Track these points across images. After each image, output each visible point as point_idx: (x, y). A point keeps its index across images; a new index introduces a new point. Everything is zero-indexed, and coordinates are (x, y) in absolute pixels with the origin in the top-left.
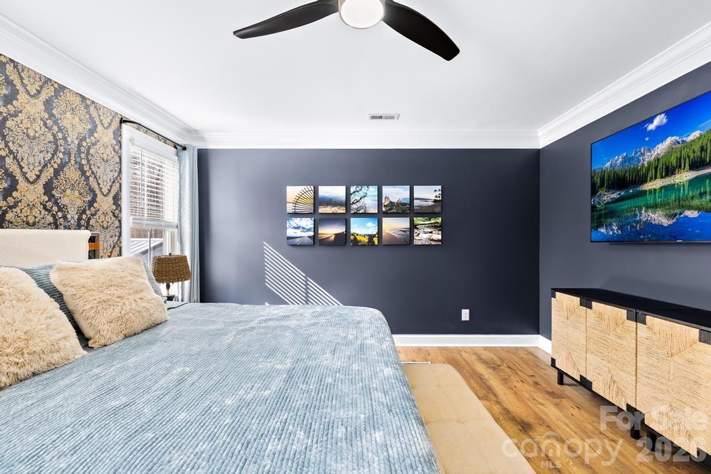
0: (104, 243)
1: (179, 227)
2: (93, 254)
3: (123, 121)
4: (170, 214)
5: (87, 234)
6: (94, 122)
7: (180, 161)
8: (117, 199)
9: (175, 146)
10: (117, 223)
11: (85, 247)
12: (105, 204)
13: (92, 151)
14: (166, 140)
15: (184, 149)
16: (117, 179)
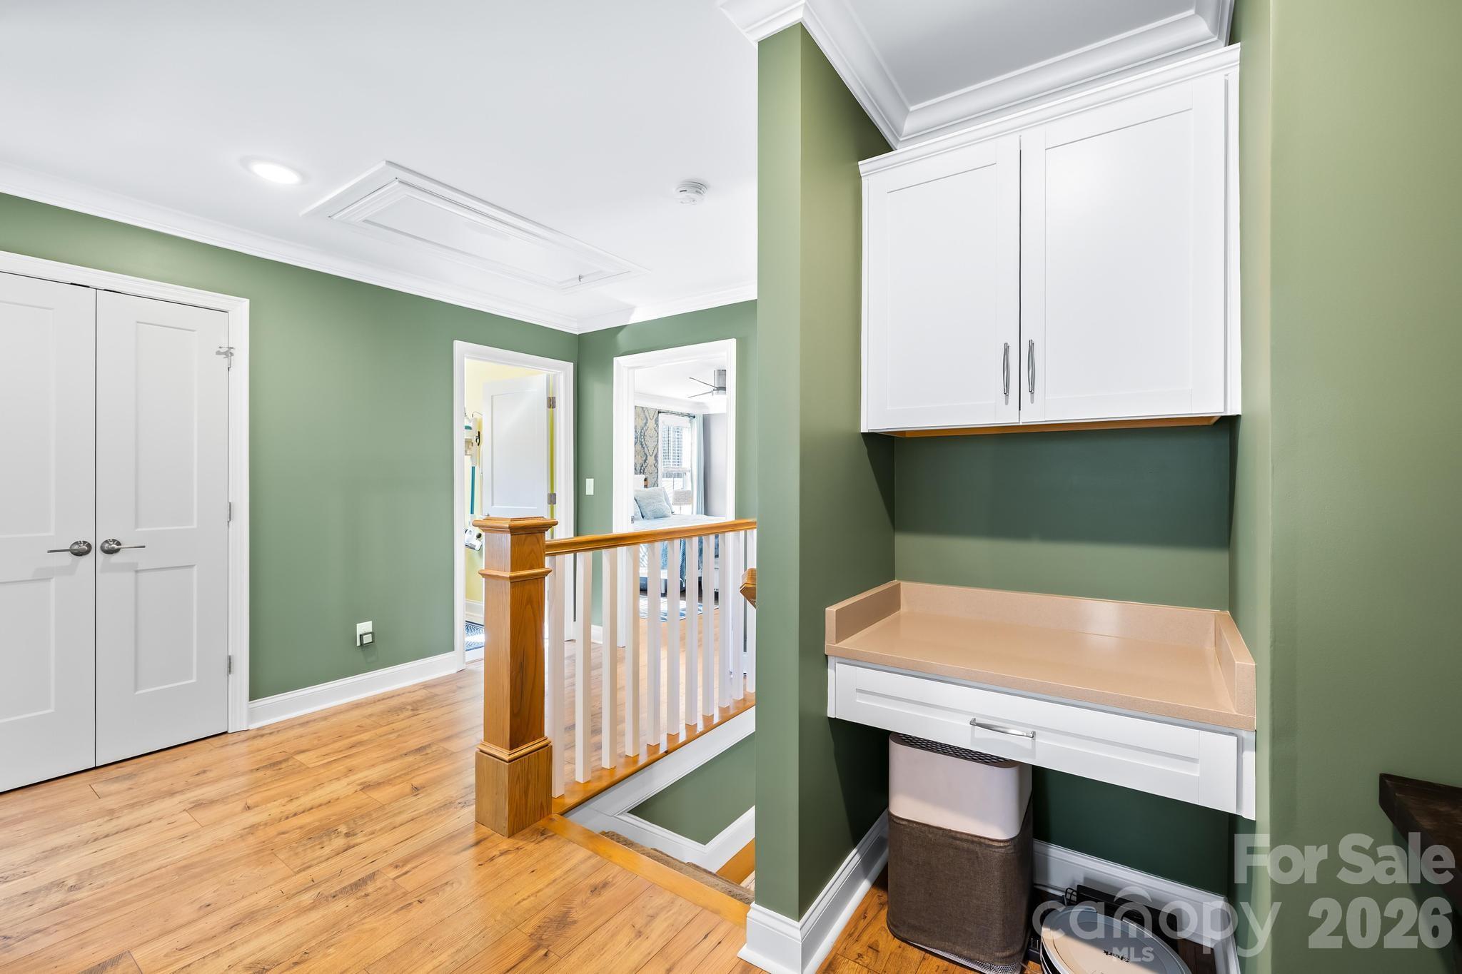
0: (650, 481)
1: (691, 471)
2: (646, 486)
3: (659, 412)
4: (686, 464)
5: (643, 477)
6: (647, 418)
7: (691, 425)
8: (656, 457)
9: (689, 416)
10: (656, 471)
11: (643, 483)
12: (651, 460)
13: (646, 434)
14: (683, 415)
15: (694, 417)
16: (656, 447)
